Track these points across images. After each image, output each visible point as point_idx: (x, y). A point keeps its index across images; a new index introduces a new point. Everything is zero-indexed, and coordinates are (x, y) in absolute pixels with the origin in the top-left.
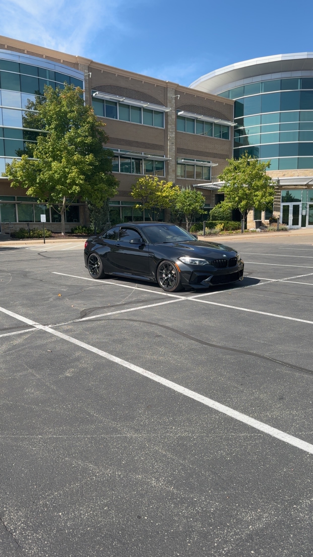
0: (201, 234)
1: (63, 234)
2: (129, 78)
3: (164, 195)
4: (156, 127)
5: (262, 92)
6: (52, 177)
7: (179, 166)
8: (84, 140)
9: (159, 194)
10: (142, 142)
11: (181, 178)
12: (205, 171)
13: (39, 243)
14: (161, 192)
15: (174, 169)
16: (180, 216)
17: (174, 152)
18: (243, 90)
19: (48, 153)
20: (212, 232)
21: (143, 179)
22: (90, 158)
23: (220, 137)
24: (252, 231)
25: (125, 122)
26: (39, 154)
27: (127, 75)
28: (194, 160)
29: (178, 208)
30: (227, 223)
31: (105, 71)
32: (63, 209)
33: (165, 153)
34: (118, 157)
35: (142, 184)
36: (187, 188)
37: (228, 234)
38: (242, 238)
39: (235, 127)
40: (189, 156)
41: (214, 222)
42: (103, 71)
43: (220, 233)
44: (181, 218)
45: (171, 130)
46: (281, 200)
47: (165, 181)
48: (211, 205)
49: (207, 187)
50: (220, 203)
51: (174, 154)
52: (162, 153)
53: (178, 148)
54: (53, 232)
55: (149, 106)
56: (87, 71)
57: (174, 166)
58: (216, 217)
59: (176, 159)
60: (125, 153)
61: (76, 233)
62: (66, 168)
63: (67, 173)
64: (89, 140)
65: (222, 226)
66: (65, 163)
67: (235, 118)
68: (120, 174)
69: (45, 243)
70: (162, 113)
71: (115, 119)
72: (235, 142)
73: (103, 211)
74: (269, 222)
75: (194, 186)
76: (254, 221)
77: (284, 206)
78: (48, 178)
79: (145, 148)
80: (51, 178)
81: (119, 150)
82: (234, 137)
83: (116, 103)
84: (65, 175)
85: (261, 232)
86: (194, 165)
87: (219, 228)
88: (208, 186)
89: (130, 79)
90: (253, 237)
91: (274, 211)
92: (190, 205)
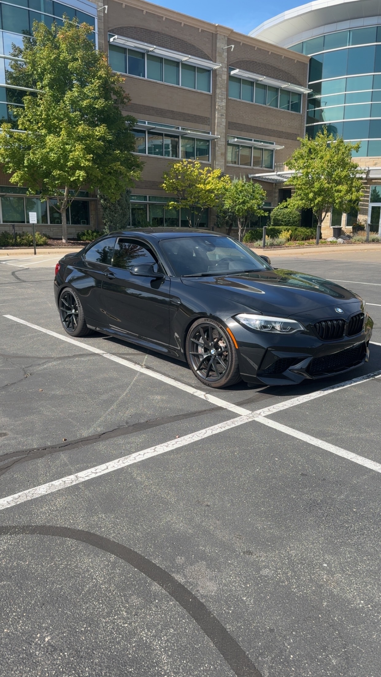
0: (260, 245)
1: (64, 241)
2: (162, 17)
3: (208, 187)
4: (199, 91)
5: (349, 46)
6: (47, 157)
7: (230, 149)
8: (93, 103)
9: (202, 186)
10: (179, 112)
11: (231, 165)
12: (266, 157)
13: (28, 254)
14: (204, 184)
15: (224, 151)
16: (230, 219)
17: (224, 127)
18: (324, 42)
19: (41, 122)
20: (275, 243)
21: (179, 165)
22: (100, 130)
23: (288, 109)
24: (331, 242)
25: (156, 83)
26: (28, 123)
27: (160, 13)
28: (251, 140)
29: (227, 207)
30: (296, 229)
31: (128, 6)
32: (63, 204)
33: (211, 129)
34: (144, 132)
35: (177, 172)
36: (241, 179)
37: (297, 246)
38: (318, 252)
39: (309, 95)
40: (244, 134)
41: (277, 227)
42: (126, 5)
43: (287, 245)
44: (230, 222)
45: (220, 96)
46: (369, 199)
47: (210, 169)
48: (272, 204)
49: (268, 179)
50: (286, 201)
51: (224, 131)
52: (207, 128)
53: (229, 122)
54: (50, 238)
55: (191, 60)
56: (101, 4)
57: (223, 147)
58: (278, 220)
59: (226, 136)
60: (154, 127)
61: (83, 241)
62: (67, 144)
63: (68, 152)
64: (100, 104)
65: (289, 233)
66: (65, 137)
67: (309, 82)
68: (148, 157)
69: (35, 253)
70: (207, 71)
71: (141, 78)
72: (308, 117)
73: (121, 209)
74: (352, 230)
75: (250, 176)
76: (332, 227)
77: (373, 208)
78: (41, 160)
79: (183, 121)
80: (45, 159)
81: (147, 122)
82: (308, 109)
83: (143, 54)
84: (65, 155)
85: (344, 243)
86: (250, 148)
87: (284, 237)
88: (270, 177)
89: (164, 19)
90: (333, 251)
91: (360, 214)
92: (244, 203)
